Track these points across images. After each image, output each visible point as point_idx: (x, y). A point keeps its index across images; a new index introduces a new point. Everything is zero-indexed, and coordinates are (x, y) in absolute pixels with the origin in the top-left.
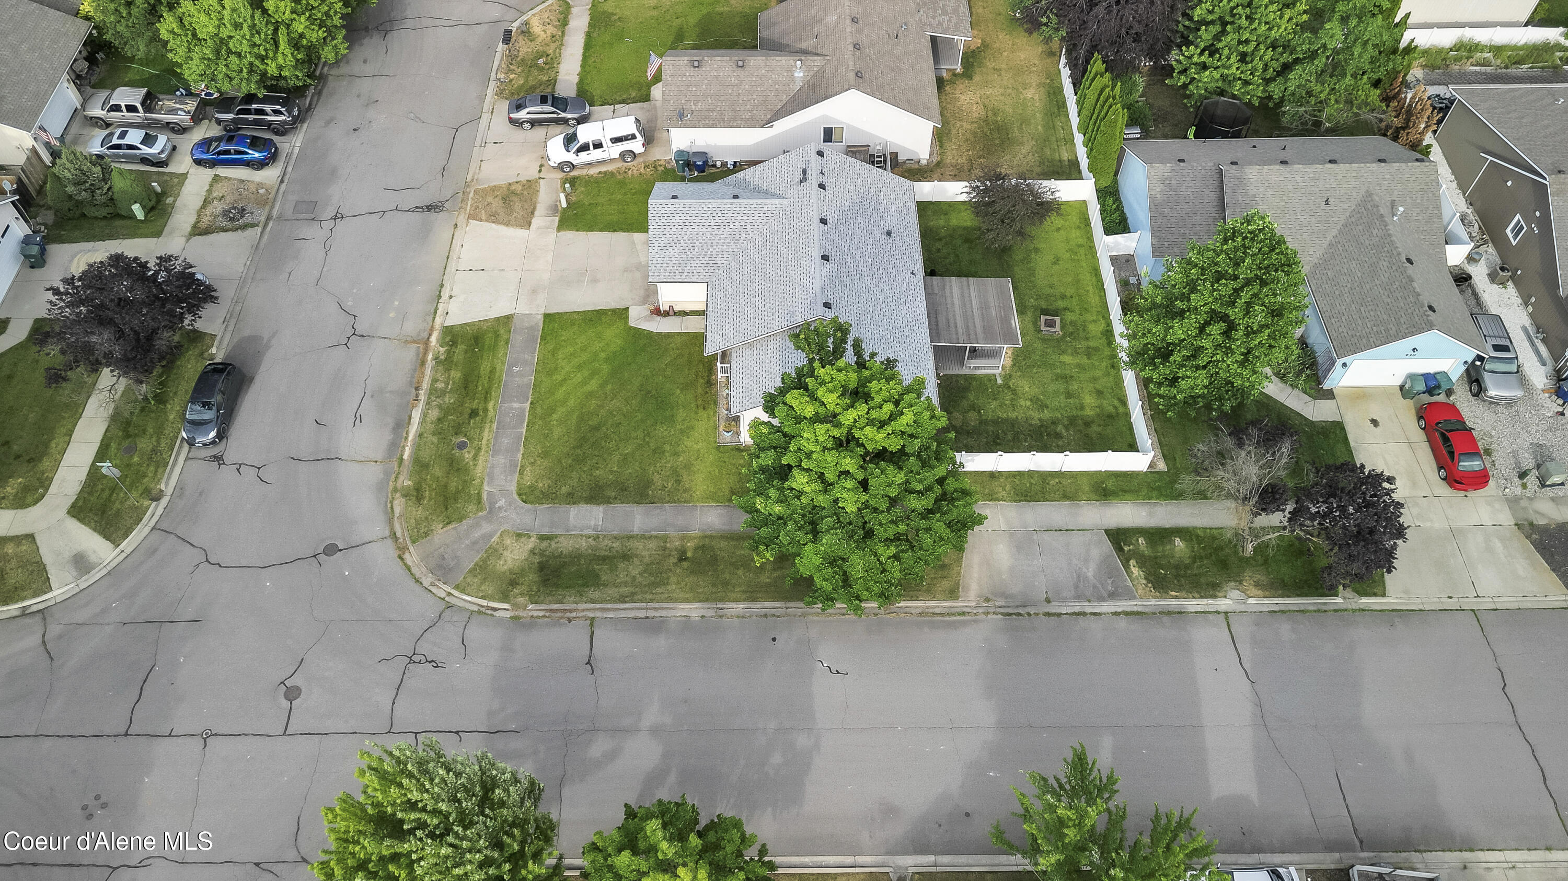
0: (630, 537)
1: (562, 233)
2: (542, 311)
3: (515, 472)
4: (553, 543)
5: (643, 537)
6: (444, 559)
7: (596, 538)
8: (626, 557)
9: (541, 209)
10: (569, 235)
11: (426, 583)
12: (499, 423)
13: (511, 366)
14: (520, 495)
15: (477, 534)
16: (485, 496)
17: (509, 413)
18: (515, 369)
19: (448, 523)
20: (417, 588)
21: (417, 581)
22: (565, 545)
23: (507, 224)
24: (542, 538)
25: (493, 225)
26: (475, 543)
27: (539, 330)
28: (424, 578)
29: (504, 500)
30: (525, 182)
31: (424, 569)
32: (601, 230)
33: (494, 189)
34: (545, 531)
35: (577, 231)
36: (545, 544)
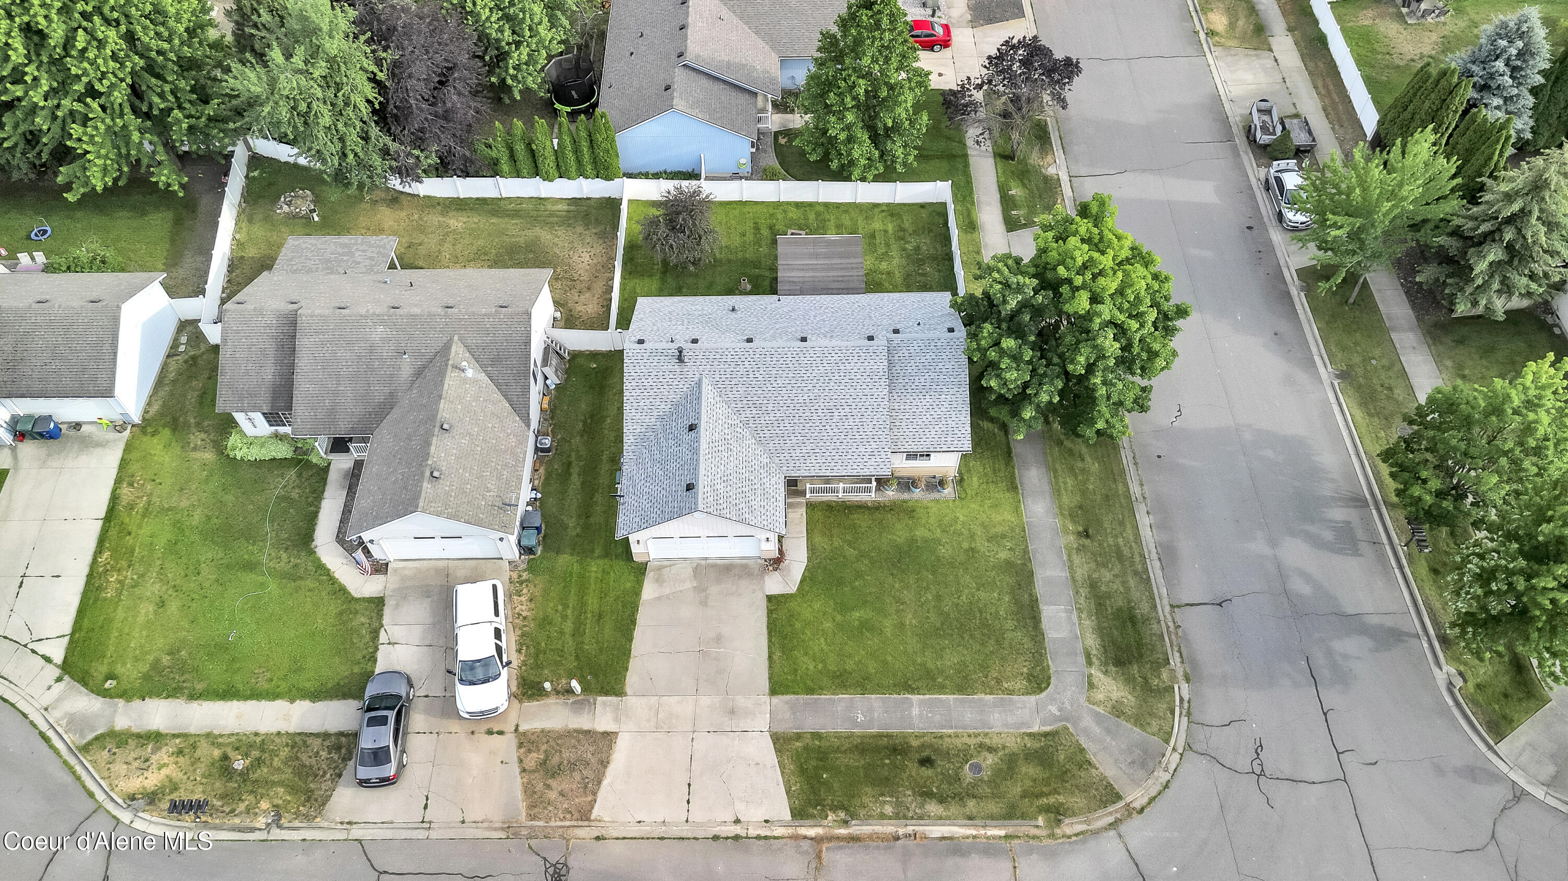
0: (1073, 578)
1: (628, 689)
2: (766, 699)
3: (1011, 700)
4: (1094, 652)
5: (1071, 568)
6: (1133, 762)
7: (1080, 610)
8: (1093, 585)
9: (583, 722)
10: (632, 679)
11: (1166, 777)
12: (943, 727)
13: (855, 723)
14: (1042, 690)
15: (1097, 730)
16: (1047, 729)
17: (928, 717)
18: (860, 718)
19: (1090, 764)
20: (1174, 786)
21: (1166, 786)
22: (1092, 641)
23: (604, 764)
24: (1090, 663)
25: (605, 783)
26: (1108, 731)
27: (797, 699)
28: (1161, 780)
29: (1050, 707)
30: (522, 750)
31: (1150, 782)
32: (630, 640)
33: (529, 790)
34: (1082, 660)
35: (627, 669)
36: (1094, 660)
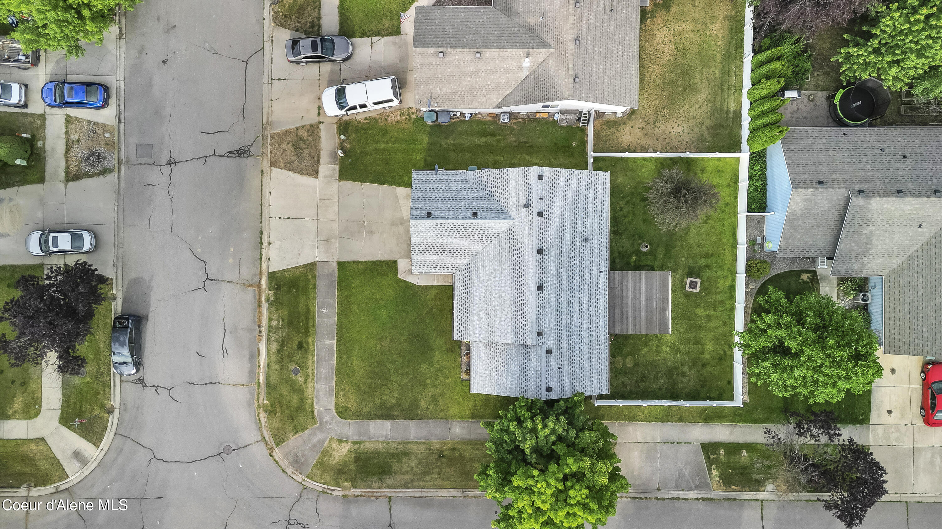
0: (409, 443)
1: (343, 182)
2: (336, 259)
3: (332, 395)
4: (362, 447)
5: (416, 443)
6: (297, 456)
7: (388, 443)
8: (406, 454)
9: (324, 158)
10: (348, 184)
11: (289, 473)
12: (318, 356)
13: (321, 308)
14: (338, 413)
15: (315, 440)
16: (316, 413)
17: (323, 348)
18: (324, 311)
19: (296, 433)
20: (283, 475)
21: (284, 471)
22: (369, 447)
23: (301, 172)
24: (355, 443)
25: (290, 173)
26: (314, 446)
27: (335, 277)
28: (287, 469)
29: (328, 416)
30: (309, 127)
31: (286, 463)
32: (371, 182)
33: (286, 133)
34: (356, 439)
35: (354, 181)
36: (357, 446)
